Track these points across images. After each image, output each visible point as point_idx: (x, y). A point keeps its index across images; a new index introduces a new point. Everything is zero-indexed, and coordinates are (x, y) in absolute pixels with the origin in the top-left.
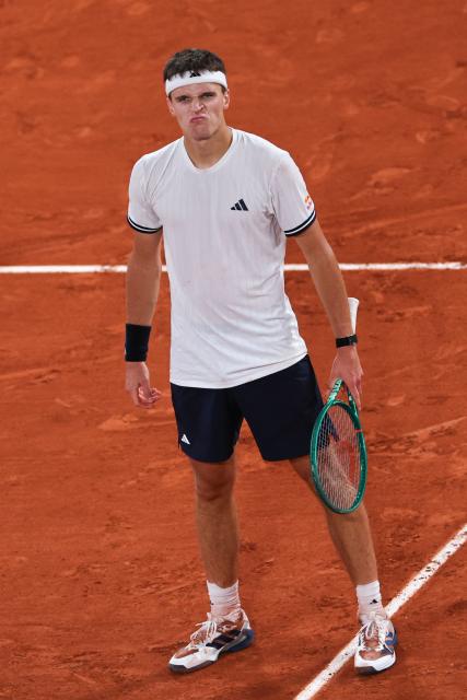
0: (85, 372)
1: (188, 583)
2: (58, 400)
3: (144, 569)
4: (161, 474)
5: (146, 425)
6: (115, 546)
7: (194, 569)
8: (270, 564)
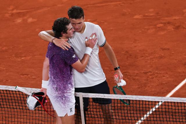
0: (131, 4)
1: (152, 57)
2: (124, 10)
3: (142, 53)
4: (148, 30)
5: (145, 17)
6: (135, 47)
7: (154, 54)
8: (173, 54)
